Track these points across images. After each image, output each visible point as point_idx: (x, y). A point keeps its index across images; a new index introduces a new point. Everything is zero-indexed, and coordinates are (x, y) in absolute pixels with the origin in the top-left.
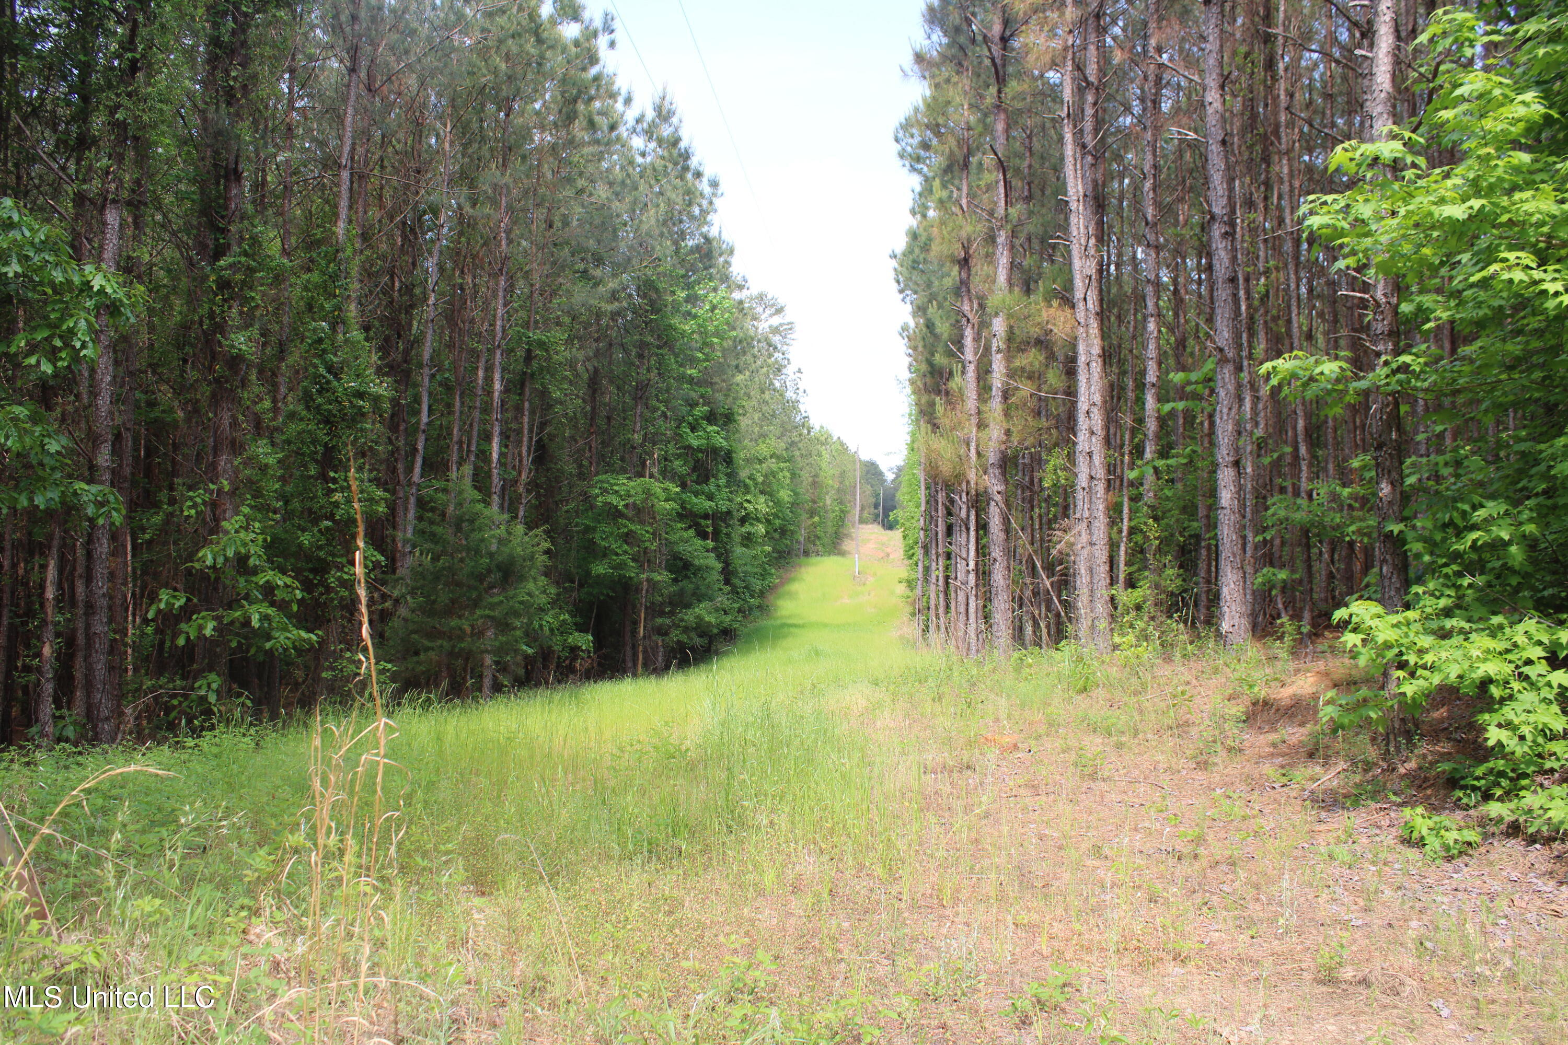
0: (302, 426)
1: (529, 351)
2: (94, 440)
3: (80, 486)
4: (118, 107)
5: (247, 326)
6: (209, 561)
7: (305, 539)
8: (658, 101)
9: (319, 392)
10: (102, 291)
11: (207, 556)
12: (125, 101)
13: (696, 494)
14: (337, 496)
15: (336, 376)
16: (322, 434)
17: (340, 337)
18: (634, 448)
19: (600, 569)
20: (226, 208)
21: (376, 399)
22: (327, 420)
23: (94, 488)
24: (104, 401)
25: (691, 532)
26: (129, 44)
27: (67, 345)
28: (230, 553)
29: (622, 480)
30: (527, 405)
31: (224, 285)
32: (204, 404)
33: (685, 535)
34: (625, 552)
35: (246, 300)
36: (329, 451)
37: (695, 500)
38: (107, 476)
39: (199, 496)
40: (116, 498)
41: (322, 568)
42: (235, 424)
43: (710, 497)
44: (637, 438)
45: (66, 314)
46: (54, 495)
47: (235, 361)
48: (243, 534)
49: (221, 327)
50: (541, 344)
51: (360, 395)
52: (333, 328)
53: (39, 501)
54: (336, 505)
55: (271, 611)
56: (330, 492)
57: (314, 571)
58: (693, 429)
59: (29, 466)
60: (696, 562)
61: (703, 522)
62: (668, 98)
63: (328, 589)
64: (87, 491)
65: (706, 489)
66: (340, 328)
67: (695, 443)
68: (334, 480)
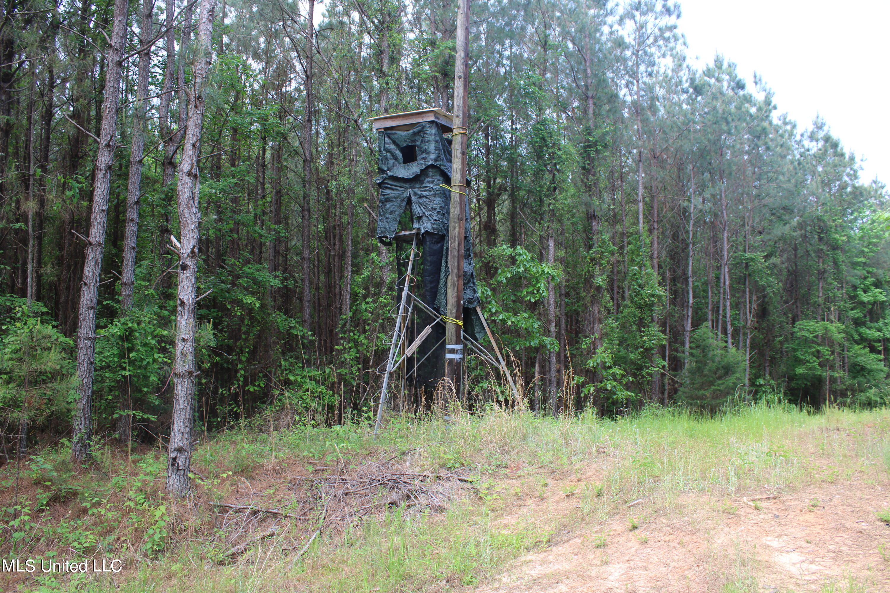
0: (630, 310)
1: (746, 264)
2: (549, 322)
3: (545, 338)
4: (550, 204)
5: (601, 275)
6: (591, 365)
7: (632, 356)
8: (815, 119)
9: (636, 296)
10: (548, 273)
11: (591, 363)
12: (553, 201)
13: (870, 328)
14: (645, 338)
15: (642, 288)
16: (638, 313)
17: (643, 272)
18: (819, 305)
19: (800, 370)
20: (591, 230)
21: (659, 297)
22: (639, 307)
23: (549, 339)
24: (552, 308)
25: (867, 350)
26: (553, 181)
27: (538, 291)
28: (599, 361)
29: (812, 323)
30: (747, 290)
31: (592, 259)
32: (589, 305)
33: (863, 351)
34: (815, 361)
35: (601, 265)
36: (641, 319)
37: (868, 331)
38: (554, 334)
39: (588, 340)
40: (556, 342)
41: (640, 368)
42: (599, 312)
43: (880, 330)
44: (821, 300)
45: (538, 281)
46: (537, 341)
47: (599, 288)
48: (603, 354)
49: (592, 276)
50: (752, 259)
51: (653, 296)
52: (640, 268)
53: (532, 344)
54: (645, 342)
55: (615, 383)
56: (642, 337)
57: (637, 369)
58: (865, 292)
59: (528, 332)
60: (868, 367)
61: (876, 344)
62: (820, 117)
63: (643, 377)
64: (547, 340)
65: (876, 325)
66: (643, 268)
67: (865, 300)
68: (644, 332)
